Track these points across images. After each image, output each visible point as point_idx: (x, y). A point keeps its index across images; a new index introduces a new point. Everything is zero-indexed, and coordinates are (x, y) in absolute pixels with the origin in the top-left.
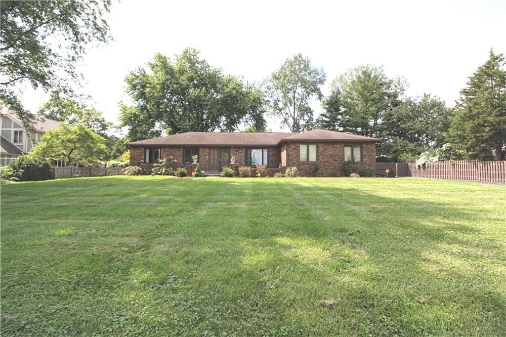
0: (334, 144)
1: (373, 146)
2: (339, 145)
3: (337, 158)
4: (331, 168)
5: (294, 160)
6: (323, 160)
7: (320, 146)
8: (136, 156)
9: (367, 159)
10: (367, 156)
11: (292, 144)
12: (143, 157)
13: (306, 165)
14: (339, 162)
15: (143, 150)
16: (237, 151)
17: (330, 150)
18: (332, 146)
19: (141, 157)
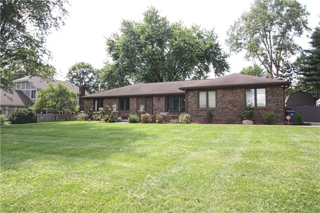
0: (233, 90)
1: (280, 89)
2: (239, 91)
3: (237, 104)
4: (231, 114)
5: (192, 107)
6: (221, 107)
7: (219, 91)
8: (88, 106)
9: (272, 104)
10: (272, 101)
11: (191, 92)
12: (92, 106)
13: (205, 112)
14: (239, 108)
15: (93, 101)
16: (159, 99)
17: (229, 96)
18: (231, 91)
19: (92, 107)
